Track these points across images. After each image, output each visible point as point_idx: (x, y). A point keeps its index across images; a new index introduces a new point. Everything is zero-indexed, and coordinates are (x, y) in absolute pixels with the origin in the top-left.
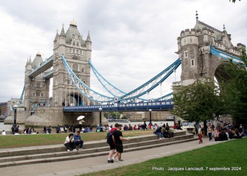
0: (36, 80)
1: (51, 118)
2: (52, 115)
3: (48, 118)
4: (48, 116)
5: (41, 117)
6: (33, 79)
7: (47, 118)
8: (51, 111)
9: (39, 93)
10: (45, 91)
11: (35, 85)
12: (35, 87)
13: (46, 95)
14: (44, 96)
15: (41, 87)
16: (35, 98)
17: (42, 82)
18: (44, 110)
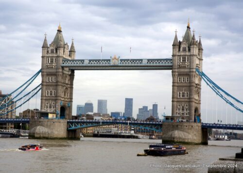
2: (197, 131)
4: (195, 133)
5: (189, 133)
10: (70, 89)
11: (63, 80)
12: (64, 83)
13: (70, 94)
14: (68, 97)
15: (67, 82)
16: (63, 99)
17: (68, 75)
18: (192, 126)
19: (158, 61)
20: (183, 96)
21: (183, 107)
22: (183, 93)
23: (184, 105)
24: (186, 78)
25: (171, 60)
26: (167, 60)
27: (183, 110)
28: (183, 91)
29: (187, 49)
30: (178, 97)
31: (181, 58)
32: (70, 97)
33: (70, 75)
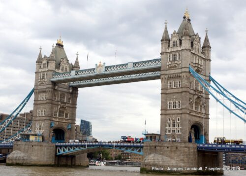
0: (60, 89)
1: (186, 159)
2: (187, 155)
4: (182, 157)
6: (56, 87)
7: (181, 160)
8: (186, 149)
9: (63, 112)
10: (71, 109)
11: (58, 98)
12: (58, 101)
13: (71, 115)
14: (68, 118)
15: (65, 101)
16: (57, 120)
17: (67, 93)
18: (177, 148)
19: (145, 63)
20: (175, 106)
21: (174, 122)
22: (174, 103)
23: (176, 119)
24: (177, 81)
25: (160, 59)
26: (155, 60)
27: (174, 125)
28: (174, 100)
29: (178, 43)
30: (169, 108)
31: (171, 56)
32: (71, 118)
33: (70, 93)
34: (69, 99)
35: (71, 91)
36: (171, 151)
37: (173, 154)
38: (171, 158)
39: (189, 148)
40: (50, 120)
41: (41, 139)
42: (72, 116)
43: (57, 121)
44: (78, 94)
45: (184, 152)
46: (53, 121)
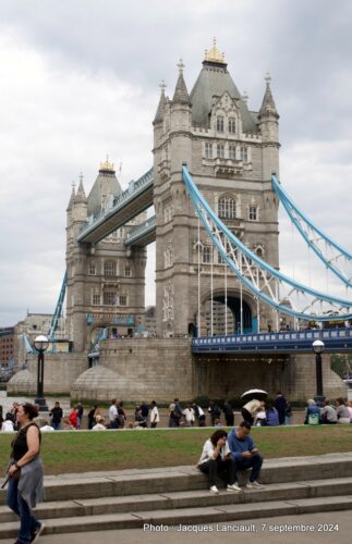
0: (103, 253)
1: (152, 374)
2: (155, 366)
3: (144, 377)
4: (142, 371)
5: (120, 373)
6: (93, 251)
7: (140, 377)
8: (154, 353)
9: (113, 295)
10: (132, 287)
11: (99, 269)
12: (100, 276)
13: (134, 299)
14: (127, 305)
15: (118, 274)
16: (101, 310)
17: (120, 257)
18: (131, 351)
28: (170, 246)
30: (166, 267)
32: (133, 305)
33: (128, 258)
34: (128, 269)
35: (129, 253)
36: (120, 359)
37: (123, 364)
38: (120, 374)
39: (161, 349)
40: (84, 312)
41: (65, 348)
42: (136, 301)
43: (100, 313)
44: (146, 258)
45: (147, 358)
46: (90, 312)
